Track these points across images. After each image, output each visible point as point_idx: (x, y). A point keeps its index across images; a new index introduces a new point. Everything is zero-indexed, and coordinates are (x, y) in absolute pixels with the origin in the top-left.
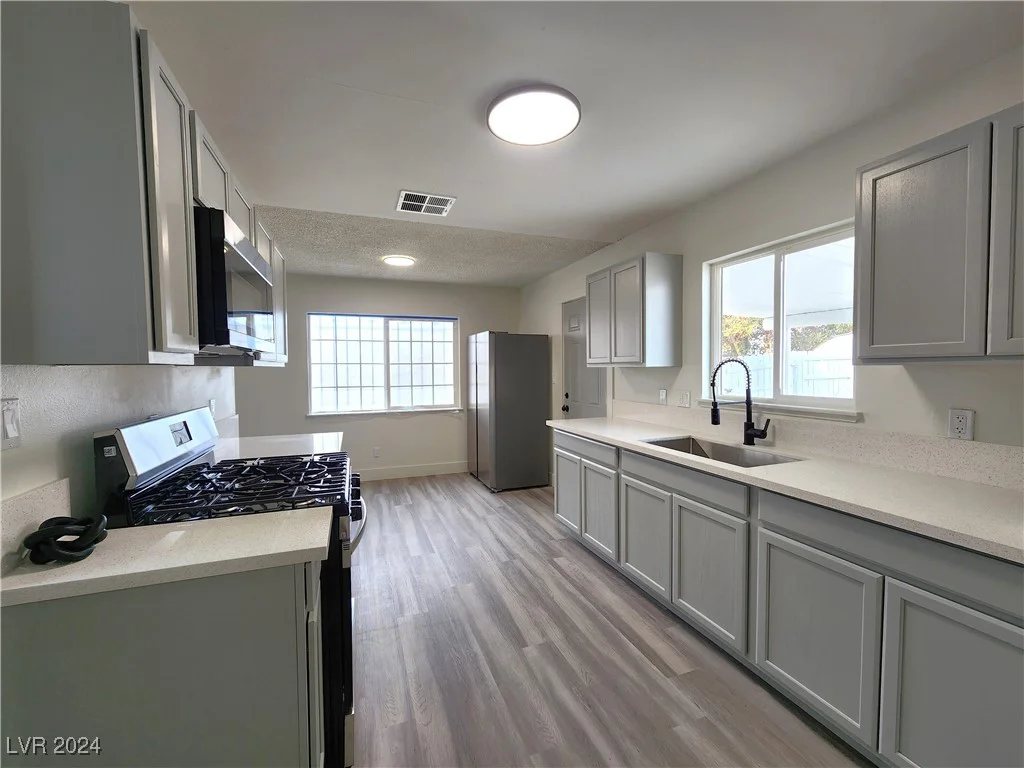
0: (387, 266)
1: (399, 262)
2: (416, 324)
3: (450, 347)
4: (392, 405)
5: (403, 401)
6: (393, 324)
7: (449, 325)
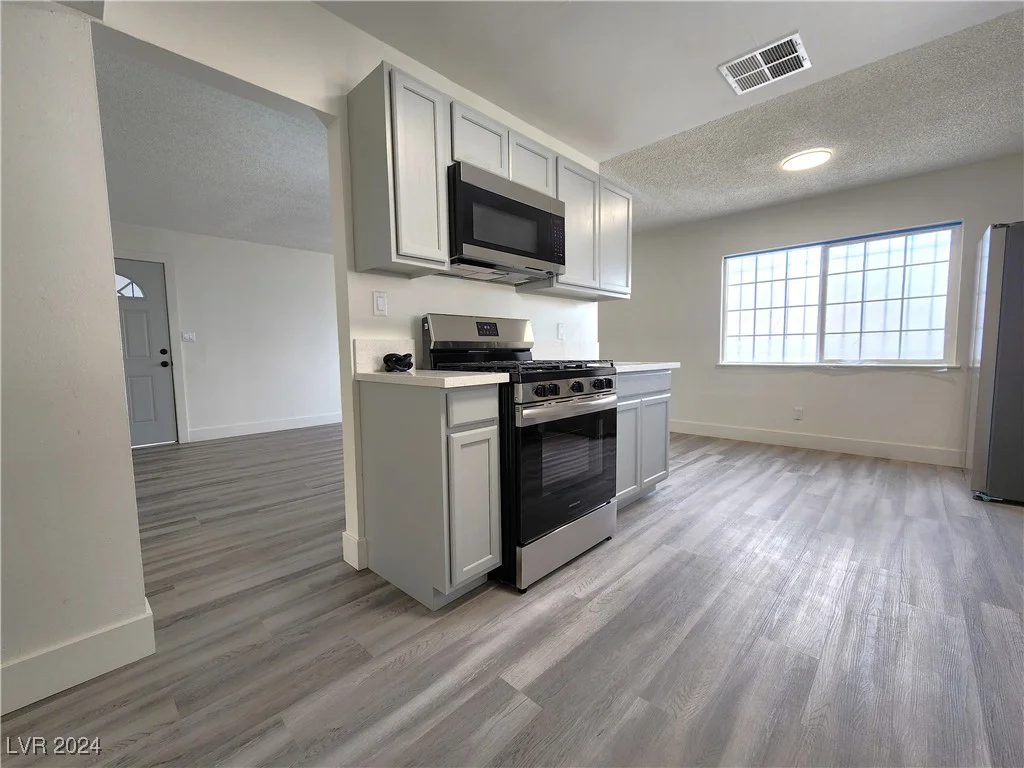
0: (790, 175)
1: (808, 161)
2: (875, 245)
3: (944, 269)
4: (826, 358)
6: (835, 251)
7: (945, 236)
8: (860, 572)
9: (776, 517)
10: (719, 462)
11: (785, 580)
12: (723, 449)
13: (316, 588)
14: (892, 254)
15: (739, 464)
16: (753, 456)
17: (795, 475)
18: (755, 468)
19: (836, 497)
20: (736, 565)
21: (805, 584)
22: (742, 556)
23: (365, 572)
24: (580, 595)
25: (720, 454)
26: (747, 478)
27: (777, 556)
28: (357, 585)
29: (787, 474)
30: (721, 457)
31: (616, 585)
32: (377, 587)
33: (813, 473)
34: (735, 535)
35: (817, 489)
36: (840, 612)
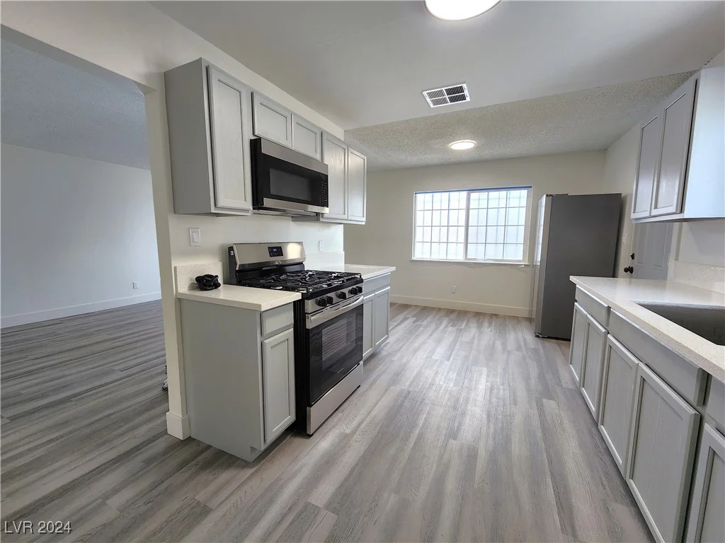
0: (454, 151)
1: (464, 145)
2: (493, 194)
3: (523, 211)
4: (468, 257)
5: (477, 254)
6: (474, 195)
7: (524, 193)
8: (491, 389)
9: (448, 359)
10: (414, 322)
11: (458, 400)
12: (415, 312)
13: (149, 462)
14: (501, 201)
15: (425, 323)
16: (431, 317)
17: (454, 329)
18: (433, 326)
19: (476, 341)
20: (432, 394)
21: (467, 401)
22: (434, 388)
23: (189, 440)
24: (348, 431)
25: (413, 317)
26: (430, 333)
27: (452, 384)
28: (185, 453)
29: (450, 329)
30: (415, 319)
31: (368, 419)
32: (202, 452)
33: (463, 327)
34: (429, 373)
35: (466, 337)
36: (485, 416)
